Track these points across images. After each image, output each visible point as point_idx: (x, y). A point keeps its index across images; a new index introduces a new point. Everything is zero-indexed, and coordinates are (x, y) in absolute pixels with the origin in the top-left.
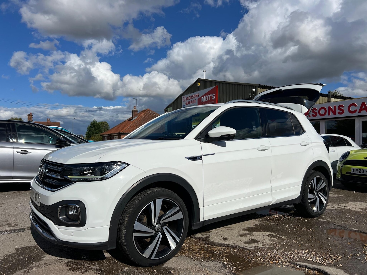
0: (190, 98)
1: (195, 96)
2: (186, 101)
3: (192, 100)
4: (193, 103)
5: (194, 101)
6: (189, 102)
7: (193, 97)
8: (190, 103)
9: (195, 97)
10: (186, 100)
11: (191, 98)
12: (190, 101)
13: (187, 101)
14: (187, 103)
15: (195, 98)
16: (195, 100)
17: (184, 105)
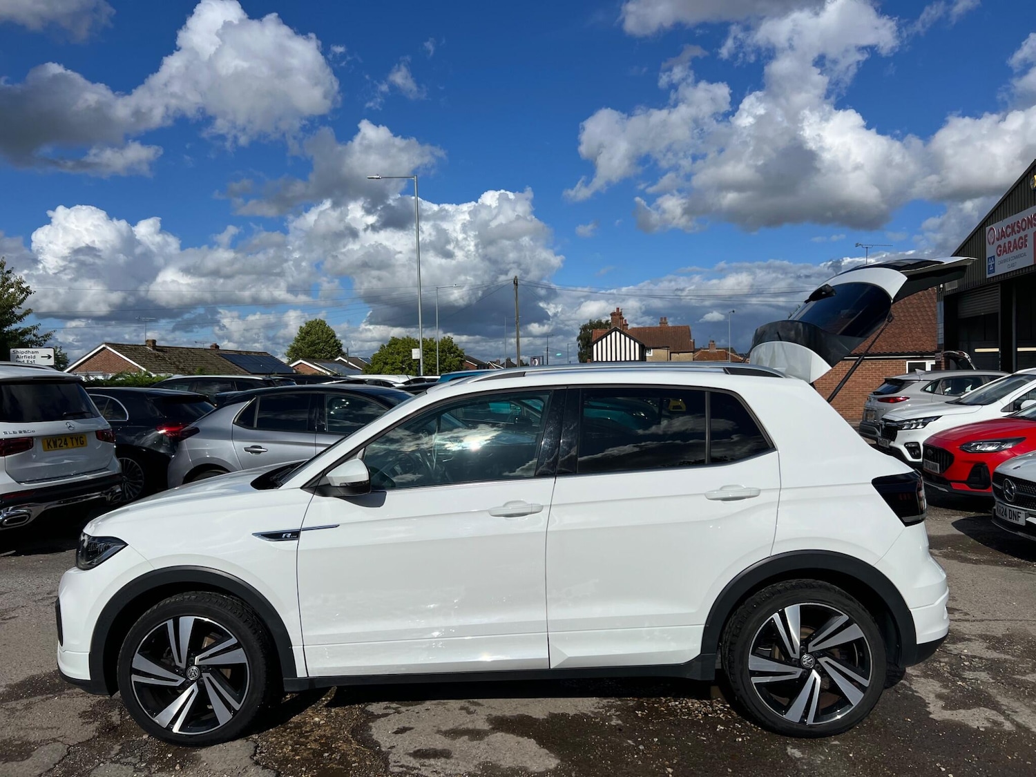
0: (1009, 230)
1: (1024, 223)
2: (997, 243)
3: (1017, 236)
4: (1021, 248)
5: (1021, 241)
6: (1007, 245)
7: (1018, 226)
8: (1011, 249)
9: (1024, 227)
10: (998, 240)
11: (1013, 230)
12: (1010, 242)
13: (1001, 242)
14: (1000, 251)
15: (1024, 230)
16: (1026, 236)
17: (991, 258)
